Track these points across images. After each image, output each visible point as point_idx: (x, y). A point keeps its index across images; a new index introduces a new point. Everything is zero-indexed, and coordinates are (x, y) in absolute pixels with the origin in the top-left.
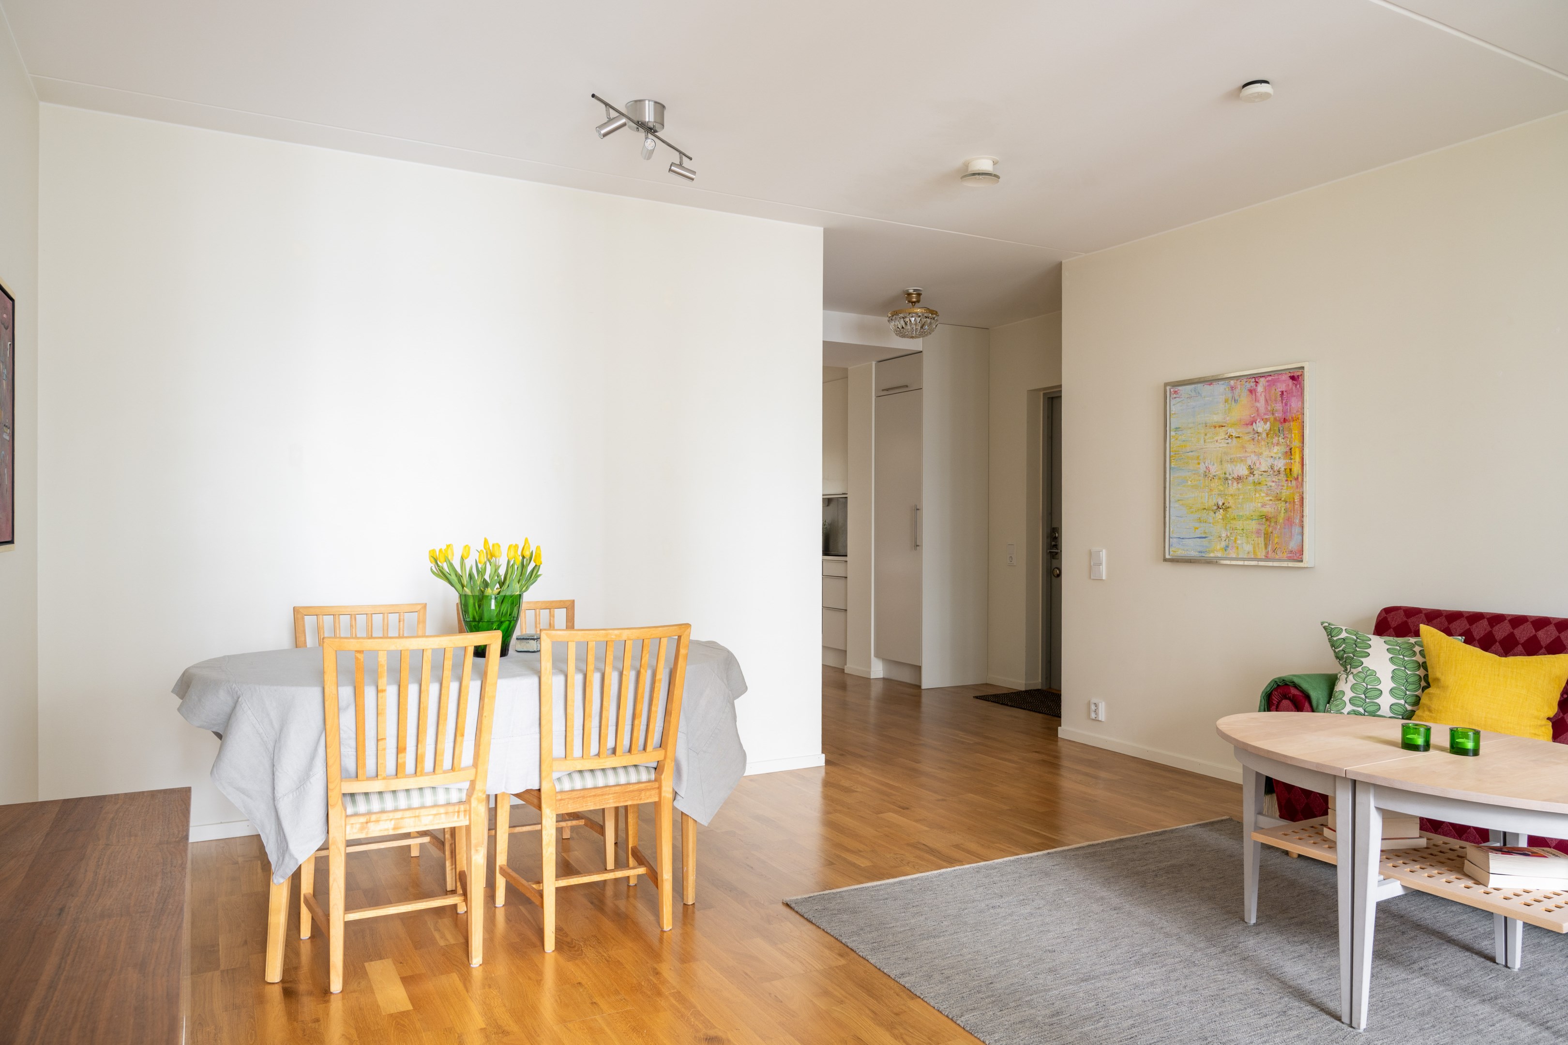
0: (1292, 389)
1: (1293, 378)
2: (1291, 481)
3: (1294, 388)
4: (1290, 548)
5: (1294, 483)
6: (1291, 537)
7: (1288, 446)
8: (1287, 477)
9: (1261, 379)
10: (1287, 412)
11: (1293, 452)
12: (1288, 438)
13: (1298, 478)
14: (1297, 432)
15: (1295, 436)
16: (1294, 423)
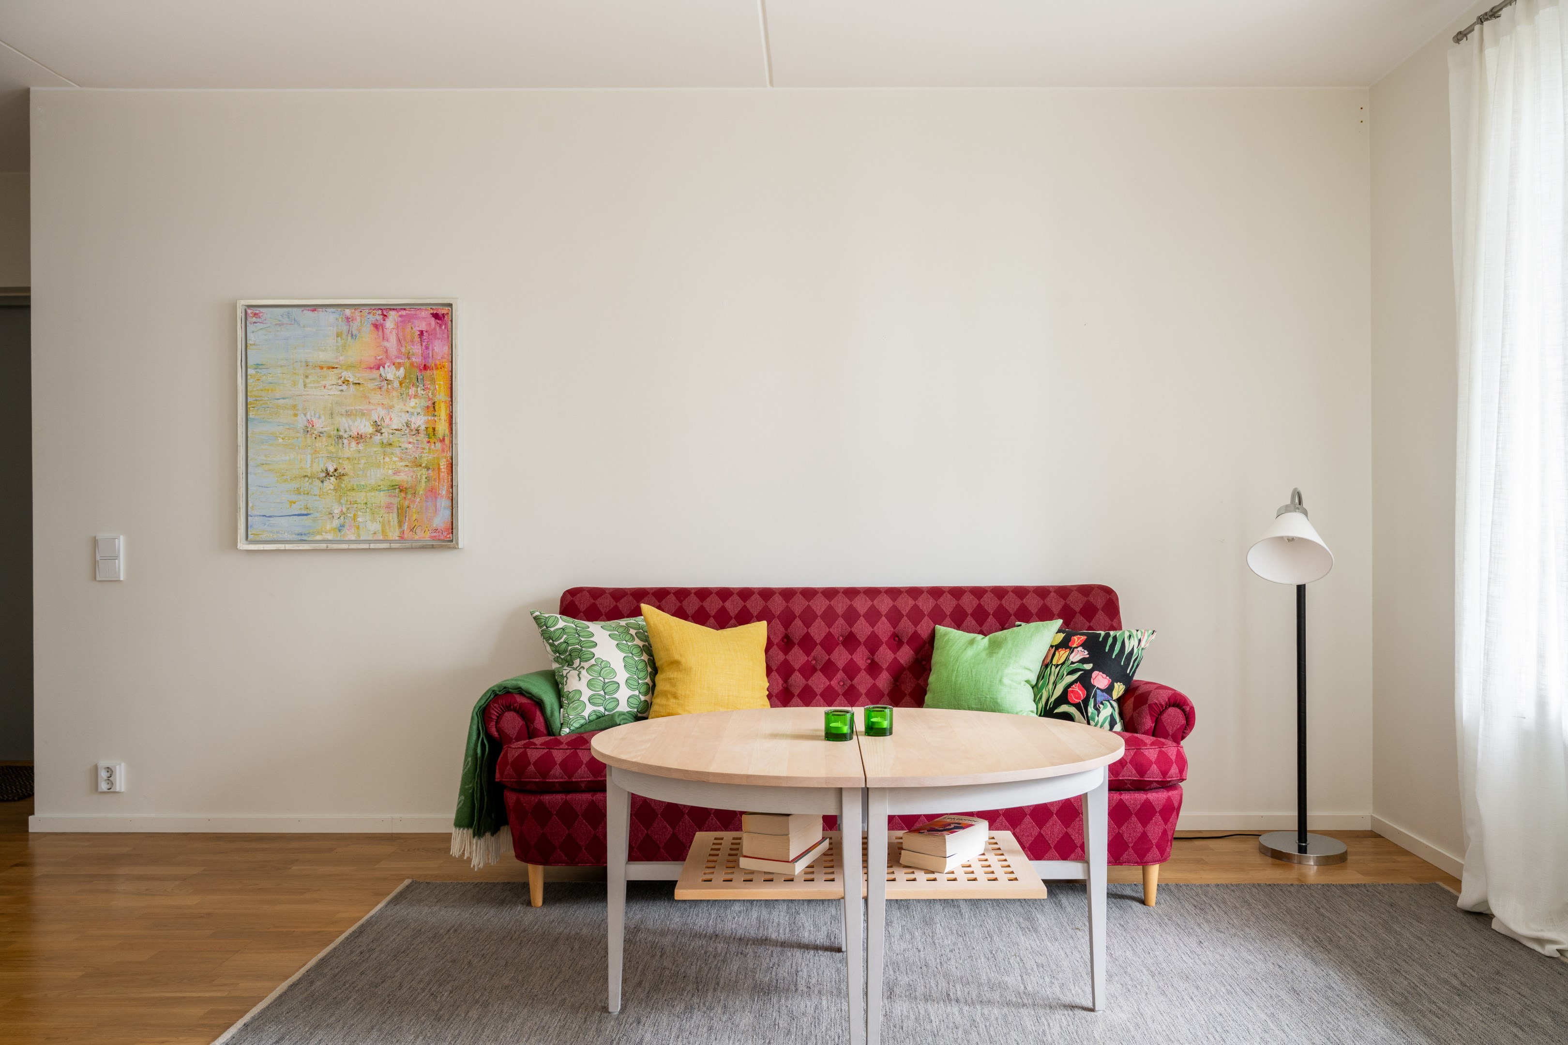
0: (435, 329)
1: (436, 316)
2: (435, 443)
3: (438, 328)
4: (435, 526)
5: (439, 445)
6: (436, 511)
7: (430, 399)
8: (429, 438)
9: (391, 312)
10: (429, 357)
11: (436, 408)
12: (429, 389)
13: (444, 439)
14: (442, 383)
15: (440, 388)
16: (438, 372)
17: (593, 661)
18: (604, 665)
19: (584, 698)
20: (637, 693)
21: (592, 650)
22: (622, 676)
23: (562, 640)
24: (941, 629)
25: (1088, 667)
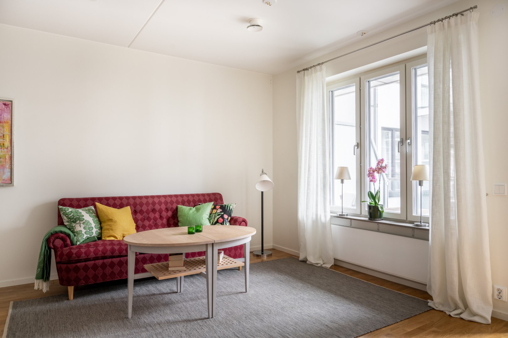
0: (4, 109)
1: (5, 104)
2: (4, 149)
3: (6, 109)
4: (3, 178)
5: (5, 150)
6: (4, 173)
7: (2, 133)
8: (1, 147)
10: (2, 118)
11: (5, 137)
12: (2, 130)
13: (8, 148)
14: (7, 128)
15: (6, 130)
16: (6, 124)
17: (84, 221)
18: (87, 223)
19: (83, 232)
20: (97, 230)
21: (83, 217)
22: (93, 225)
23: (72, 215)
24: (180, 206)
25: (223, 213)
